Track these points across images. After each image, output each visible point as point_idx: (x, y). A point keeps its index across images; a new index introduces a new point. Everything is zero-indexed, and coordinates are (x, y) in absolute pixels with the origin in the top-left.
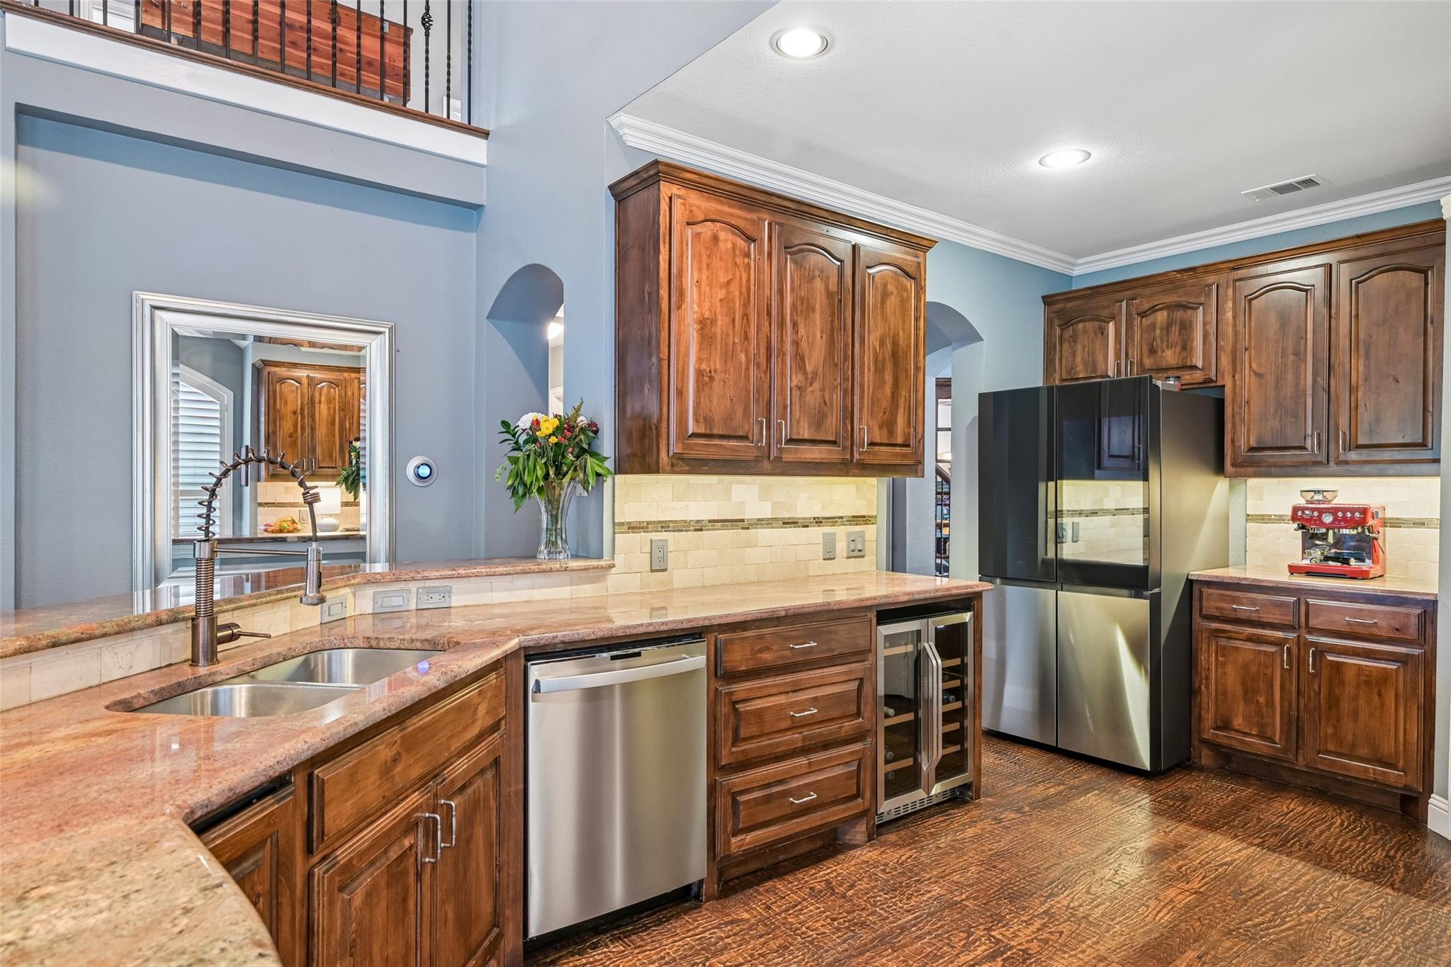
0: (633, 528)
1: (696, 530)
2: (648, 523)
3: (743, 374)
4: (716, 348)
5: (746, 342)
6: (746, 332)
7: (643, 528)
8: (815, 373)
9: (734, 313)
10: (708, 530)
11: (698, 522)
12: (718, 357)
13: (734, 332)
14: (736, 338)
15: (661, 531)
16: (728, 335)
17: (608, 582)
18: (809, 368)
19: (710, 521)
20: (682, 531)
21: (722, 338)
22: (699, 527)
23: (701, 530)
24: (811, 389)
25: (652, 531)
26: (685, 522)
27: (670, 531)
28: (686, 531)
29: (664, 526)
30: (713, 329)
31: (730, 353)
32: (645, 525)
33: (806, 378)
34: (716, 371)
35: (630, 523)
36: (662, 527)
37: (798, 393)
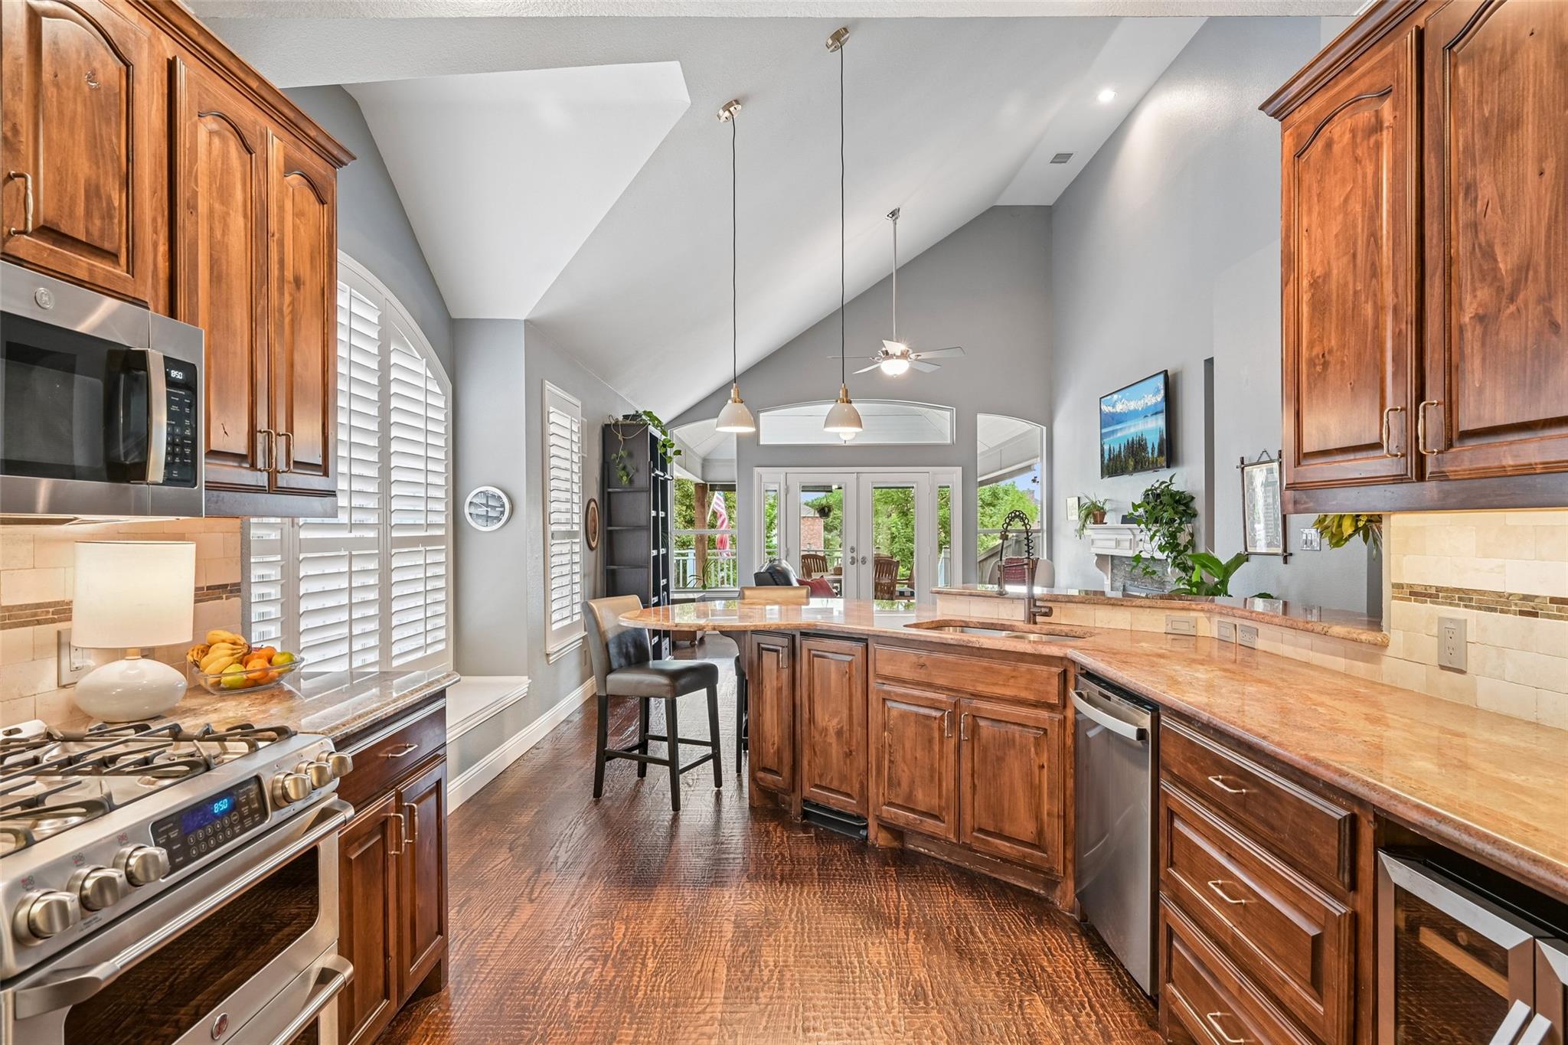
0: (1419, 594)
1: (1522, 613)
2: (1439, 589)
3: (1369, 338)
4: (1331, 314)
5: (1374, 281)
6: (1373, 264)
7: (1430, 596)
8: (1524, 268)
9: (1355, 243)
10: (1549, 616)
11: (1526, 598)
12: (1333, 326)
13: (1355, 276)
14: (1358, 284)
15: (1458, 605)
16: (1346, 284)
17: (1383, 666)
18: (1505, 264)
19: (1553, 600)
20: (1494, 610)
21: (1338, 296)
22: (1530, 608)
23: (1535, 615)
24: (1512, 308)
25: (1442, 604)
26: (1500, 595)
27: (1472, 607)
28: (1502, 611)
29: (1464, 597)
30: (1326, 288)
31: (1350, 312)
32: (1433, 591)
33: (1500, 290)
34: (1330, 352)
35: (1410, 586)
36: (1460, 599)
37: (1479, 330)
